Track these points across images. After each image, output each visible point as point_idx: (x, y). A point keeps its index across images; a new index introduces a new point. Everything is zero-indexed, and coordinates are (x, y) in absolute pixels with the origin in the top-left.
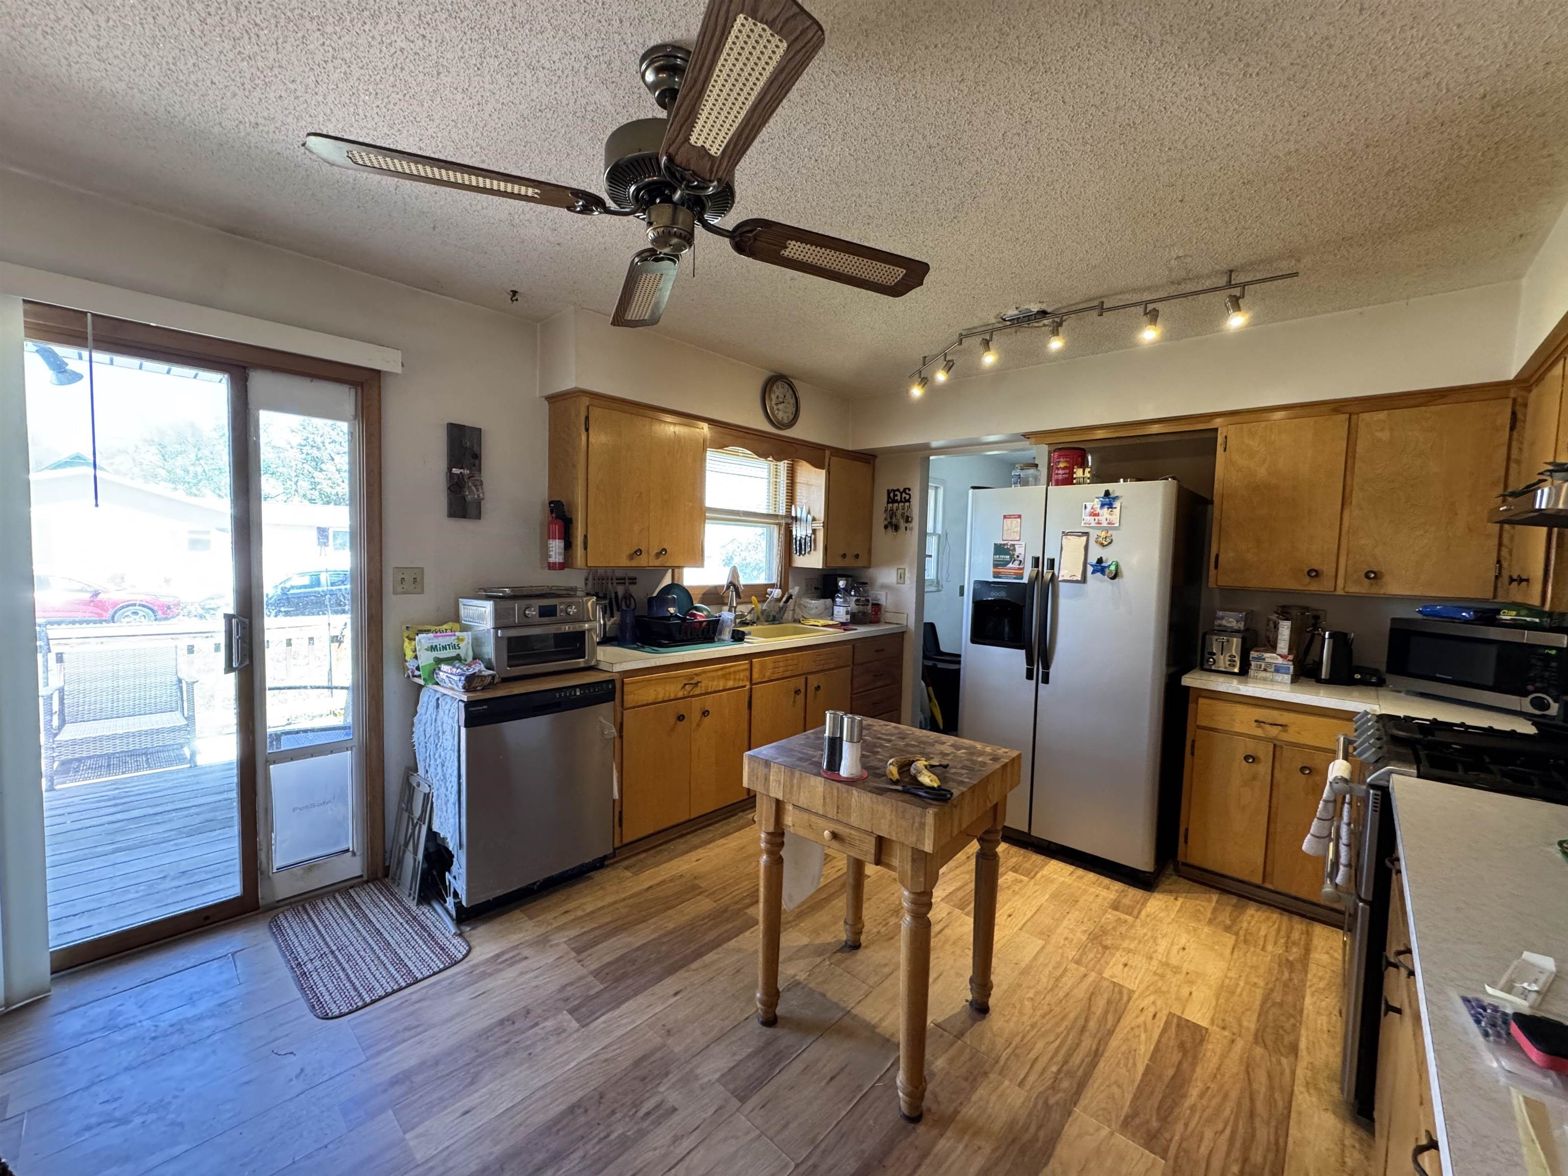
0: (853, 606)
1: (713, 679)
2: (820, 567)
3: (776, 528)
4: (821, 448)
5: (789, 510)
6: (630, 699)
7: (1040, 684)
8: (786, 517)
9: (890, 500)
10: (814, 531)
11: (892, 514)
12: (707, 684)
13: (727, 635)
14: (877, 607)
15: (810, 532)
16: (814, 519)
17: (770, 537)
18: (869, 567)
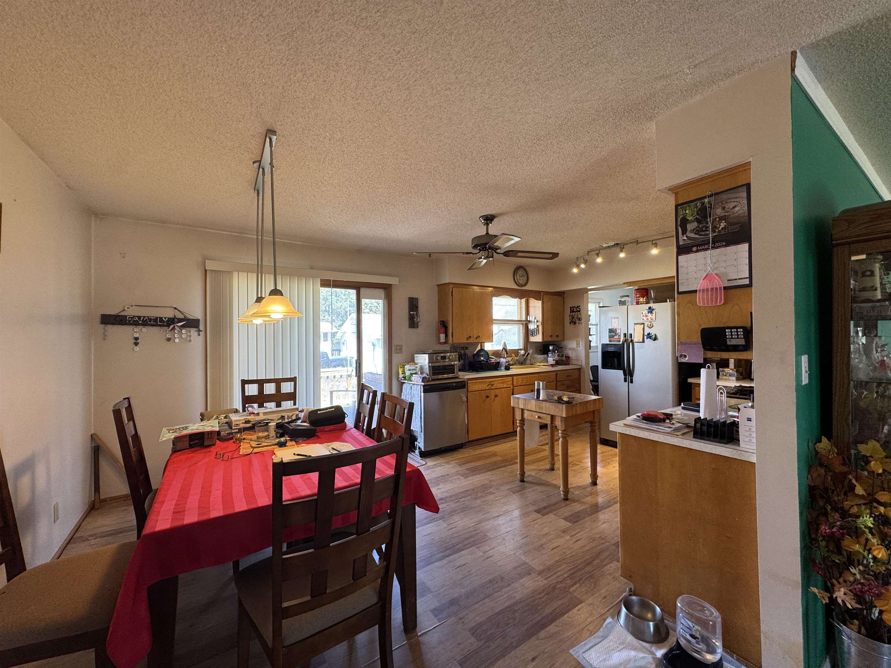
0: (556, 358)
1: (498, 383)
2: (541, 341)
3: (521, 326)
4: (539, 292)
5: (527, 318)
6: (470, 389)
7: (630, 384)
8: (525, 321)
9: (572, 311)
10: (538, 326)
11: (573, 317)
12: (496, 385)
13: (503, 368)
14: (568, 358)
15: (536, 327)
16: (537, 321)
17: (519, 329)
18: (564, 340)
